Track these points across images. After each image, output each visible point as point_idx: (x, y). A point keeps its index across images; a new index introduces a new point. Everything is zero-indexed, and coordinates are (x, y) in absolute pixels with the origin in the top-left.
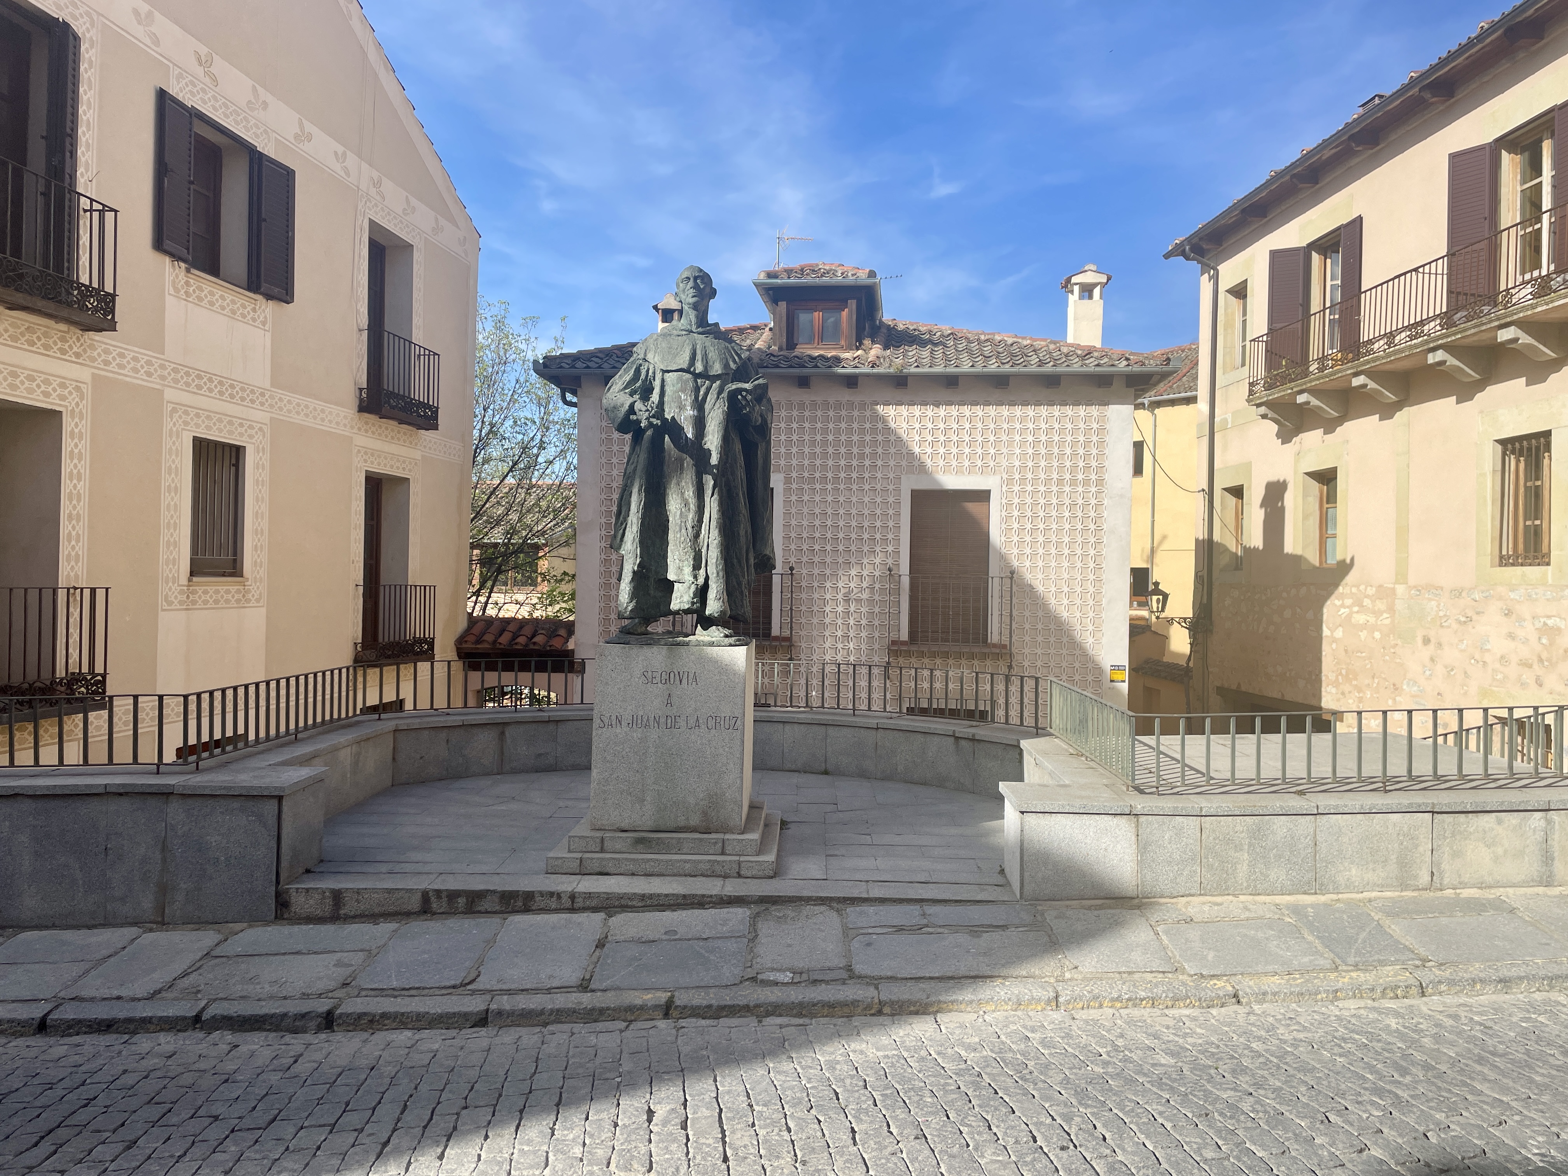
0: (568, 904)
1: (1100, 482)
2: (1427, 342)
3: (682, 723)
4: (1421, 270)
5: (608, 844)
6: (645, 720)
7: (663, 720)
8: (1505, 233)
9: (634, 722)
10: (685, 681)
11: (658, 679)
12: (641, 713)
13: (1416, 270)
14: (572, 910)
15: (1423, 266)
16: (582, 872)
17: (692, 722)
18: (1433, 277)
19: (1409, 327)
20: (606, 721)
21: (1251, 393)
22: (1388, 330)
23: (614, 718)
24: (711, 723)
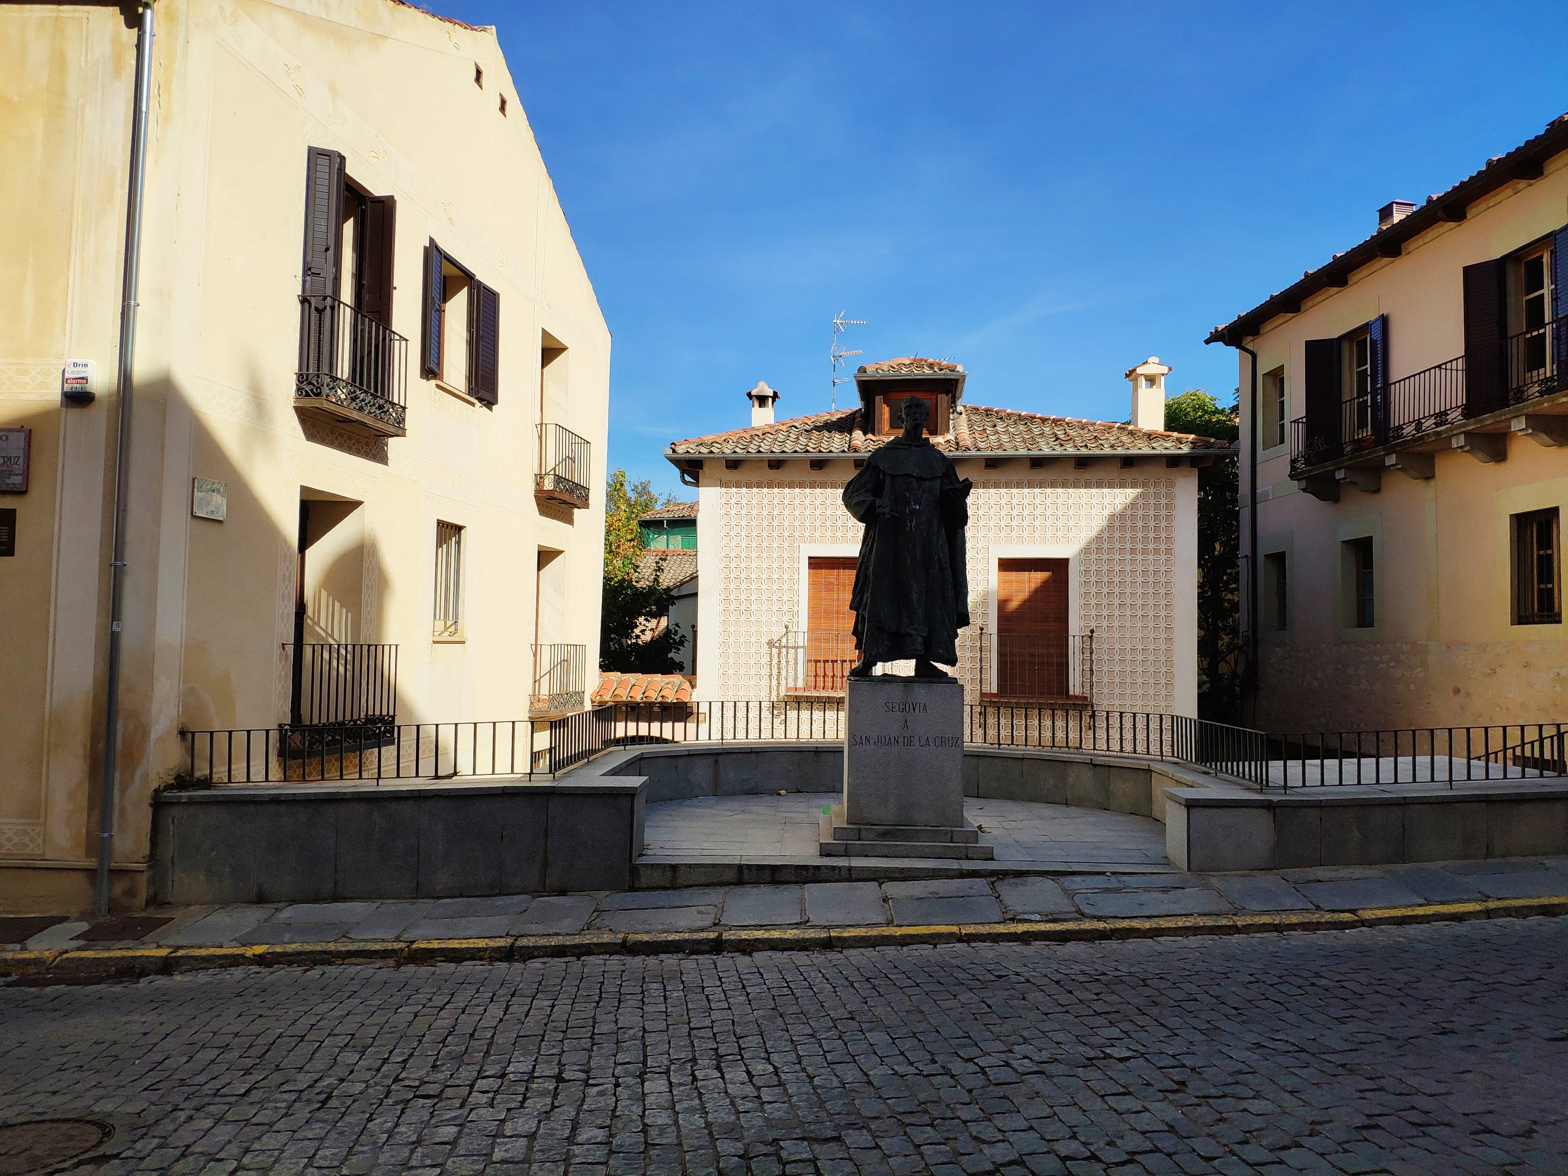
0: (847, 876)
1: (1169, 551)
2: (1451, 429)
3: (916, 741)
4: (1444, 366)
5: (864, 834)
6: (887, 739)
7: (901, 740)
8: (1515, 340)
9: (880, 741)
10: (917, 710)
11: (897, 707)
12: (884, 734)
13: (1439, 367)
14: (850, 880)
15: (1446, 363)
16: (847, 854)
17: (923, 741)
18: (1454, 372)
19: (1436, 415)
20: (858, 740)
21: (1293, 468)
22: (1416, 418)
23: (864, 738)
24: (938, 742)
